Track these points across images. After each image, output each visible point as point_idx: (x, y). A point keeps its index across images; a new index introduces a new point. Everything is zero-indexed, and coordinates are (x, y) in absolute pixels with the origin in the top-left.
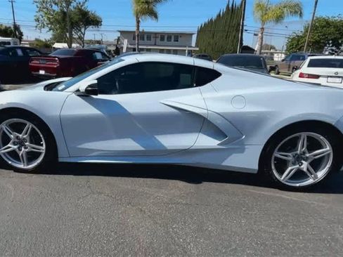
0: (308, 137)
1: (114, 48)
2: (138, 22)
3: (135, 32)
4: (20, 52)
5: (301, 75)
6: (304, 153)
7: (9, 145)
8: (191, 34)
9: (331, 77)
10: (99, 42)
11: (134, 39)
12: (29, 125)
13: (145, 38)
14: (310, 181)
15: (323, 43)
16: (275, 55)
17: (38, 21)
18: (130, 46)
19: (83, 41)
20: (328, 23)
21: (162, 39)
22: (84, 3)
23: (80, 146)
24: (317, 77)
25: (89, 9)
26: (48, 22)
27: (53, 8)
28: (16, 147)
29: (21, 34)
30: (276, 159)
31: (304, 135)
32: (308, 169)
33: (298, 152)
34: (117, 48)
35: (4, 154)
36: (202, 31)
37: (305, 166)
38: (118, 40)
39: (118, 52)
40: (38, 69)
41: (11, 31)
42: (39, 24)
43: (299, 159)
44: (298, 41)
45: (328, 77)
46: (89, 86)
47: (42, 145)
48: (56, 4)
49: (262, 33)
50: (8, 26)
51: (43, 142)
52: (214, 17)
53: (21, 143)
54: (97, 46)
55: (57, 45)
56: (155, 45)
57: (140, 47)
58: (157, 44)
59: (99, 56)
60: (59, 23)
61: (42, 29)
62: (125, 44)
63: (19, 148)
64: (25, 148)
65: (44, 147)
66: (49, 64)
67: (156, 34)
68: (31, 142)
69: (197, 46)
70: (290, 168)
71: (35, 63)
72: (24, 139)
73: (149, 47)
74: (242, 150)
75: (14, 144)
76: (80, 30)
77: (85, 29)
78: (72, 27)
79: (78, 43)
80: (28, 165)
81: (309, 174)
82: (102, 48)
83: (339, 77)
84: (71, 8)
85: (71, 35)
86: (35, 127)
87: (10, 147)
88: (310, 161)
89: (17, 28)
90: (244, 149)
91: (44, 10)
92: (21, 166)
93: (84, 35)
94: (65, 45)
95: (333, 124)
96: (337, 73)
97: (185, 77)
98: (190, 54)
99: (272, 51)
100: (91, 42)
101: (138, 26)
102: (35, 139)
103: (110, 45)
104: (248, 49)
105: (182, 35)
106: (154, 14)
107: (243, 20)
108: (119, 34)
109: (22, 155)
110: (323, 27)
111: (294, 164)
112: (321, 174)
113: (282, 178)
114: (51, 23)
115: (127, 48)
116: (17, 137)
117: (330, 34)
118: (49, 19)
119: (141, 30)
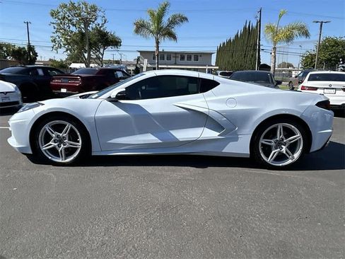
0: (283, 127)
1: (134, 68)
2: (158, 43)
3: (154, 52)
4: (41, 72)
5: (303, 88)
6: (283, 140)
7: (50, 143)
8: (211, 54)
9: (327, 88)
10: (117, 62)
11: (154, 58)
12: (69, 126)
13: (166, 58)
14: (289, 161)
15: (334, 60)
16: (293, 72)
17: (55, 42)
18: (149, 66)
19: (101, 61)
20: (336, 43)
21: (182, 58)
22: (103, 24)
23: (110, 142)
24: (316, 89)
25: (108, 30)
26: (65, 42)
27: (71, 29)
28: (56, 144)
29: (36, 54)
30: (262, 144)
31: (280, 126)
32: (286, 152)
33: (278, 139)
34: (137, 67)
35: (45, 150)
36: (221, 50)
37: (284, 149)
38: (138, 59)
39: (138, 71)
40: (60, 87)
41: (25, 52)
42: (56, 45)
43: (279, 144)
44: (312, 59)
45: (324, 88)
46: (119, 93)
47: (78, 142)
48: (73, 25)
49: (275, 53)
50: (21, 47)
51: (80, 139)
52: (233, 38)
53: (60, 141)
54: (116, 65)
55: (73, 65)
56: (175, 64)
57: (160, 66)
58: (177, 63)
59: (120, 74)
60: (77, 43)
61: (59, 50)
62: (145, 63)
63: (58, 145)
64: (64, 145)
65: (80, 144)
66: (71, 83)
67: (176, 53)
68: (69, 140)
69: (217, 65)
70: (273, 152)
71: (55, 82)
72: (64, 137)
73: (169, 67)
74: (236, 139)
75: (55, 142)
76: (99, 51)
77: (104, 49)
78: (90, 48)
79: (97, 63)
80: (66, 159)
81: (287, 156)
82: (122, 68)
83: (333, 89)
84: (90, 29)
85: (89, 55)
86: (73, 127)
87: (51, 145)
88: (287, 145)
89: (31, 48)
90: (238, 138)
91: (61, 31)
92: (60, 160)
93: (103, 55)
94: (83, 65)
95: (299, 116)
96: (330, 85)
97: (193, 86)
98: (210, 71)
99: (290, 68)
100: (110, 62)
101: (158, 47)
102: (73, 137)
103: (129, 65)
104: (266, 67)
105: (202, 54)
106: (172, 36)
107: (259, 40)
108: (139, 54)
109: (61, 151)
110: (333, 46)
111: (276, 149)
112: (296, 155)
113: (269, 160)
114: (69, 44)
115: (147, 67)
116: (58, 136)
117: (339, 52)
118: (66, 39)
119: (160, 50)
